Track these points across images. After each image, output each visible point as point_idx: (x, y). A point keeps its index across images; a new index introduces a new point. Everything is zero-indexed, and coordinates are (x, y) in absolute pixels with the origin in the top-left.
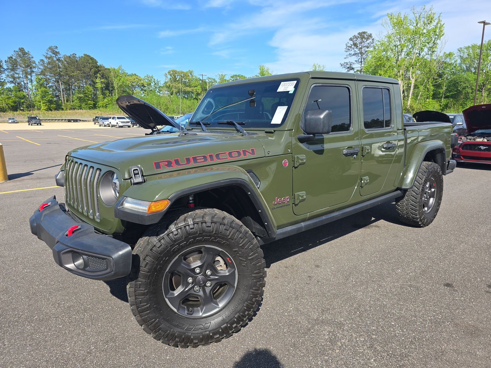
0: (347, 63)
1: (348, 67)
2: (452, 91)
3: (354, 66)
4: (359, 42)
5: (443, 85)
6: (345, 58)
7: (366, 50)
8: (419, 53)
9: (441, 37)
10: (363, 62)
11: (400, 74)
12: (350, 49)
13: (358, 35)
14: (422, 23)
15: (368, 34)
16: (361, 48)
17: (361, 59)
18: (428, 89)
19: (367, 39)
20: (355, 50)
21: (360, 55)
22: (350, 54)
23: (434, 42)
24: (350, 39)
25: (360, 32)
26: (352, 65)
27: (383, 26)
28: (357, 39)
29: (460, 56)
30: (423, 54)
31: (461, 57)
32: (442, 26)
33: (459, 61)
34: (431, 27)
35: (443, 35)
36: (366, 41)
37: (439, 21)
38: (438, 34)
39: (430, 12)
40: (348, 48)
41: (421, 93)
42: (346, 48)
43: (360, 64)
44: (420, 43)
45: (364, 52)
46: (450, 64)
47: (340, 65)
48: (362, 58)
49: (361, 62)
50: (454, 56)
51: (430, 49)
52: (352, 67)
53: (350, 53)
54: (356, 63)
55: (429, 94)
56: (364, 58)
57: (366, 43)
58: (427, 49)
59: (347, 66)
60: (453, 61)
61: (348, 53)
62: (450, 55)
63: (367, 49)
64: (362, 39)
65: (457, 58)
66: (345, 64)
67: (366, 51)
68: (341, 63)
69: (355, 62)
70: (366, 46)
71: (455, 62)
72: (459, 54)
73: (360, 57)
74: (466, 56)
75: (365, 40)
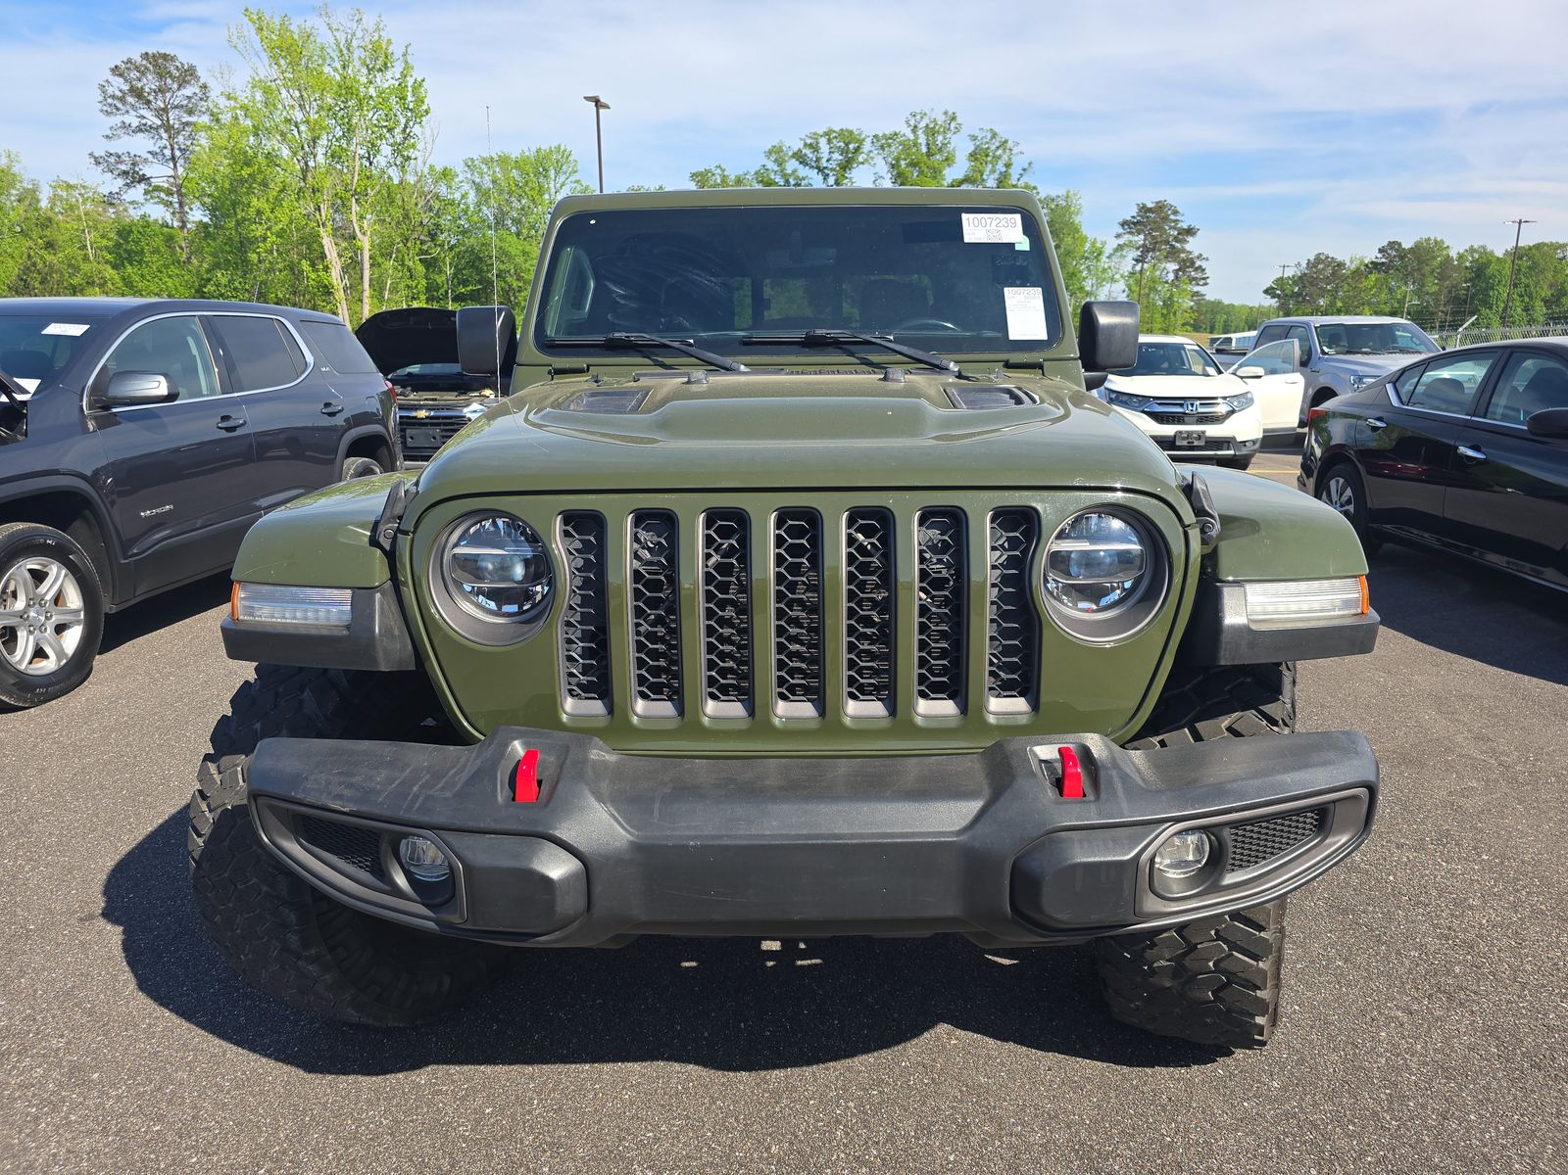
0: (119, 157)
1: (125, 173)
2: (468, 281)
3: (147, 171)
4: (153, 87)
5: (445, 264)
6: (107, 137)
7: (184, 120)
8: (369, 158)
9: (424, 119)
10: (181, 162)
11: (324, 218)
12: (120, 105)
13: (144, 62)
14: (357, 63)
15: (182, 64)
16: (165, 110)
17: (172, 150)
18: (410, 270)
19: (183, 83)
20: (143, 112)
21: (165, 136)
22: (125, 126)
23: (404, 130)
24: (112, 70)
25: (150, 52)
26: (140, 166)
27: (235, 47)
28: (143, 74)
29: (473, 182)
30: (381, 160)
31: (478, 187)
32: (418, 85)
33: (472, 197)
34: (388, 80)
35: (427, 112)
36: (179, 89)
37: (408, 67)
38: (411, 106)
39: (377, 35)
40: (110, 101)
41: (389, 282)
42: (101, 99)
43: (171, 165)
44: (364, 126)
45: (176, 126)
46: (452, 203)
47: (92, 160)
48: (176, 146)
49: (173, 158)
50: (456, 180)
51: (397, 149)
52: (141, 173)
53: (124, 123)
54: (155, 161)
55: (416, 287)
56: (183, 147)
57: (180, 93)
58: (390, 148)
59: (120, 166)
60: (457, 196)
61: (116, 120)
62: (446, 174)
63: (186, 118)
64: (161, 76)
65: (466, 187)
66: (112, 160)
67: (187, 124)
68: (96, 155)
69: (150, 157)
70: (182, 106)
71: (463, 197)
72: (469, 176)
73: (164, 142)
74: (487, 183)
75: (175, 86)
